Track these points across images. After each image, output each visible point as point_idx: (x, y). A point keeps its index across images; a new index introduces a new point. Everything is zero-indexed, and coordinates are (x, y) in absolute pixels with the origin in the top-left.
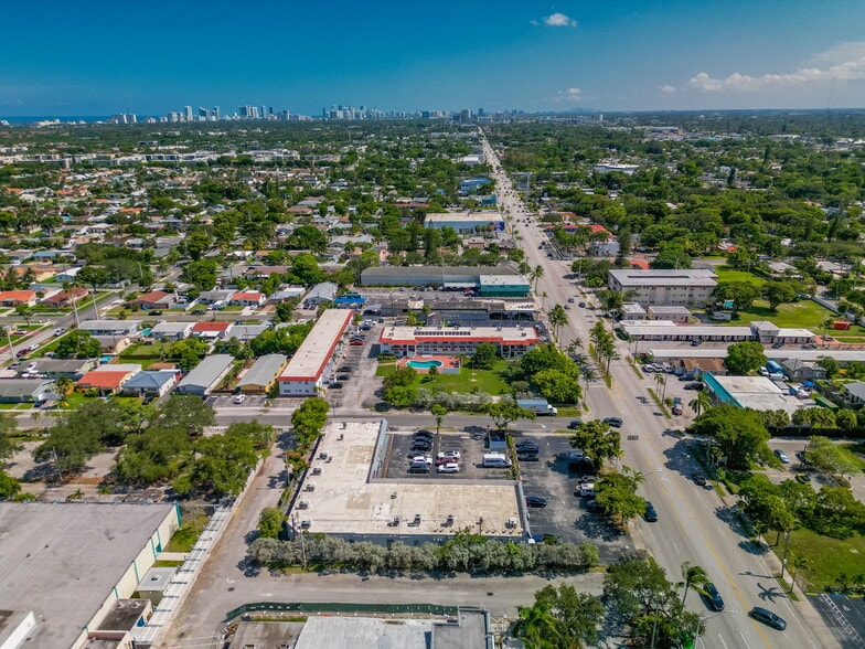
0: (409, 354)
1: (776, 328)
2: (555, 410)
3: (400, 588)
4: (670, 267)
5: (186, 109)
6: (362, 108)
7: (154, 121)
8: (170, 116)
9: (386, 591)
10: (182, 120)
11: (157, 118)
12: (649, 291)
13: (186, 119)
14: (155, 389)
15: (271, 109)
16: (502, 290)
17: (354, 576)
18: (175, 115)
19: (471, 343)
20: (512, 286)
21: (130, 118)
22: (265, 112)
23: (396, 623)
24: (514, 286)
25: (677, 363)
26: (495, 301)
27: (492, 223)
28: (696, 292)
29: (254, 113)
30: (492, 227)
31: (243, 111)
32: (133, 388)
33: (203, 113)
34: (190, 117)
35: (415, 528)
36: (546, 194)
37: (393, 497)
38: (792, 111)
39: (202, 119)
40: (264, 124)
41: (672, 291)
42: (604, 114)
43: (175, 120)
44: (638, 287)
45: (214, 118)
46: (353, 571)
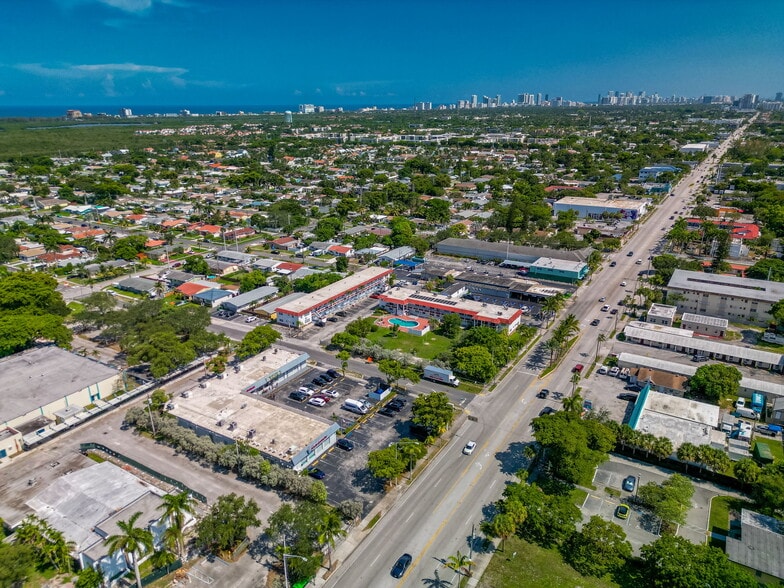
2: (457, 382)
5: (472, 98)
6: (640, 93)
7: (445, 108)
8: (458, 104)
10: (468, 107)
11: (448, 106)
12: (699, 297)
13: (471, 106)
15: (547, 96)
16: (550, 273)
18: (462, 103)
20: (561, 271)
21: (427, 105)
22: (540, 99)
24: (563, 272)
27: (622, 211)
29: (531, 100)
30: (622, 215)
31: (521, 99)
33: (486, 101)
34: (474, 105)
39: (484, 106)
40: (538, 110)
41: (729, 302)
43: (462, 106)
44: (686, 291)
45: (494, 105)
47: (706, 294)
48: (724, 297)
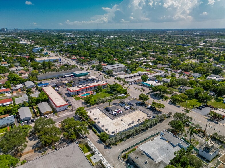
0: (79, 93)
1: (142, 72)
3: (141, 136)
4: (112, 64)
9: (140, 138)
12: (114, 69)
14: (13, 123)
16: (82, 74)
17: (130, 138)
19: (95, 86)
23: (153, 140)
24: (85, 73)
25: (135, 82)
26: (84, 77)
28: (123, 68)
30: (58, 60)
32: (4, 125)
35: (134, 124)
36: (61, 51)
37: (122, 120)
38: (91, 30)
41: (119, 69)
42: (49, 30)
44: (112, 69)
46: (129, 138)
47: (115, 68)
48: (118, 68)
